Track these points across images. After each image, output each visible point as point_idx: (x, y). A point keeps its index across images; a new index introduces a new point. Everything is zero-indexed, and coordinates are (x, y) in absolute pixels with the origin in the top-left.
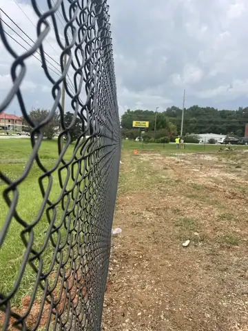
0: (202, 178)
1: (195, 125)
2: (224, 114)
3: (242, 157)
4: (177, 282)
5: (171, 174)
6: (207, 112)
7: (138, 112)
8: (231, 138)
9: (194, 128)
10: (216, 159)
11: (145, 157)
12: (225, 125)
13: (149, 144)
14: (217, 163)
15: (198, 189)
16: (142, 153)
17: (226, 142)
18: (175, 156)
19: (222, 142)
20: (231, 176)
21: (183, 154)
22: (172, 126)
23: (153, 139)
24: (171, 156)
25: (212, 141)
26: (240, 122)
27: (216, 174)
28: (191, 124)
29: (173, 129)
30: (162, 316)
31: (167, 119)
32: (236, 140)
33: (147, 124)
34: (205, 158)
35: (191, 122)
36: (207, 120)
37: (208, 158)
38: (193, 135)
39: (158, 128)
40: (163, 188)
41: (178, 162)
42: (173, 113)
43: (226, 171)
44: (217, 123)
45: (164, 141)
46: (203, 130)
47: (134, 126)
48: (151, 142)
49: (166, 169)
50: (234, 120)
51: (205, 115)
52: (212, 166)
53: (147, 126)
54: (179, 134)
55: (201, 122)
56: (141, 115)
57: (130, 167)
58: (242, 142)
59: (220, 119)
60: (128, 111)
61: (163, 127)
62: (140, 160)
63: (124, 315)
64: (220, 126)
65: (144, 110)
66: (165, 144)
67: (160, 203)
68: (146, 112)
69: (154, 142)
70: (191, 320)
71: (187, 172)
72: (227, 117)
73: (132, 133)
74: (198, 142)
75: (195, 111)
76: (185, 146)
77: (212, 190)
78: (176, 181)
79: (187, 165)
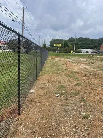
0: (76, 68)
1: (80, 45)
2: (93, 41)
3: (96, 59)
4: (47, 111)
5: (65, 67)
6: (85, 40)
7: (57, 40)
8: (95, 51)
9: (80, 46)
10: (85, 60)
11: (57, 59)
12: (93, 45)
13: (60, 54)
14: (85, 62)
15: (73, 73)
16: (56, 58)
17: (92, 52)
18: (69, 59)
19: (91, 52)
20: (88, 67)
21: (73, 58)
22: (71, 46)
23: (62, 51)
24: (68, 59)
25: (87, 52)
26: (99, 44)
27: (83, 66)
28: (79, 45)
29: (71, 47)
30: (35, 124)
31: (69, 43)
32: (97, 51)
33: (60, 45)
34: (81, 60)
35: (79, 44)
36: (85, 43)
37: (83, 59)
38: (79, 49)
39: (65, 47)
40: (58, 73)
41: (69, 62)
42: (71, 40)
43: (87, 65)
44: (90, 44)
45: (66, 53)
46: (84, 47)
47: (55, 46)
48: (61, 53)
49: (63, 64)
50: (96, 43)
51: (85, 41)
52: (83, 63)
53: (60, 46)
54: (74, 49)
55: (83, 44)
56: (58, 41)
57: (49, 64)
58: (99, 52)
59: (91, 43)
60: (53, 39)
61: (67, 46)
62: (54, 61)
63: (21, 124)
64: (91, 46)
65: (60, 39)
66: (67, 54)
67: (55, 79)
68: (61, 40)
69: (63, 53)
70: (46, 125)
71: (71, 66)
72: (94, 42)
73: (54, 49)
74: (81, 52)
75: (81, 39)
76: (75, 54)
77: (78, 73)
78: (65, 70)
79: (73, 62)
